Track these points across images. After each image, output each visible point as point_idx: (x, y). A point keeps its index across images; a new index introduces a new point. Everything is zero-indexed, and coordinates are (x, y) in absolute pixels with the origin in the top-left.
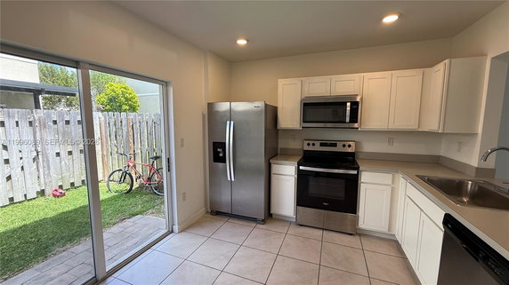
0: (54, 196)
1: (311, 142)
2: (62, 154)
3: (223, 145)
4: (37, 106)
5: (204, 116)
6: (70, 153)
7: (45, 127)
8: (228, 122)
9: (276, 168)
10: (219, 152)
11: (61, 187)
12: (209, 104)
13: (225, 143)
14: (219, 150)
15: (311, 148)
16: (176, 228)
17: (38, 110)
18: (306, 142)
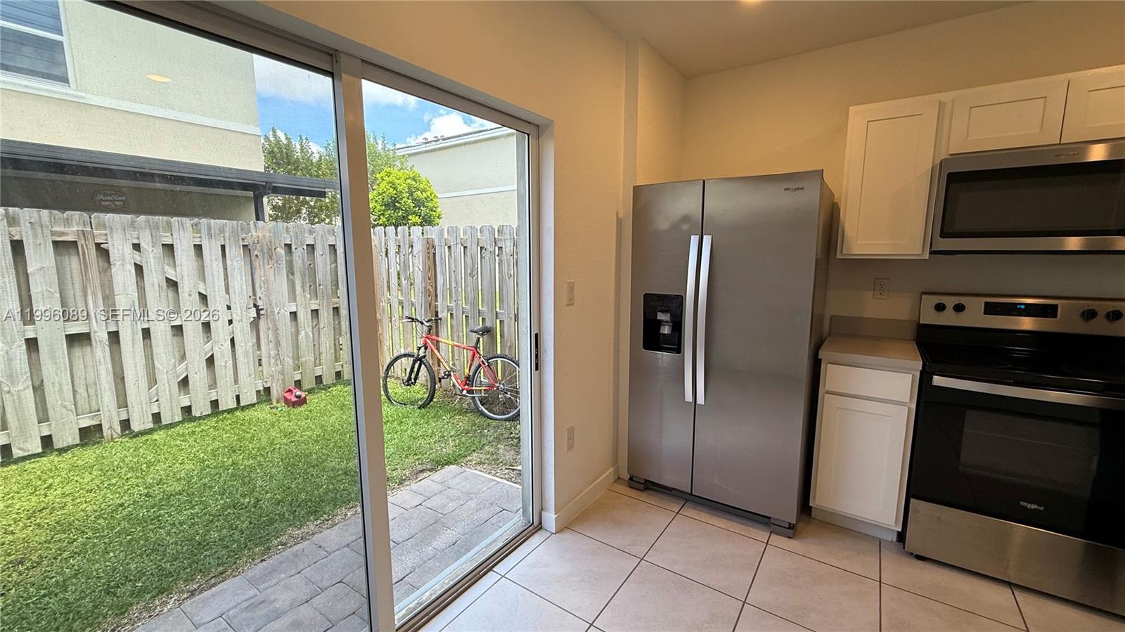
0: (287, 401)
1: (950, 302)
2: (301, 316)
3: (674, 304)
4: (259, 216)
5: (620, 222)
6: (315, 313)
7: (271, 258)
8: (694, 240)
9: (835, 376)
10: (660, 323)
11: (298, 384)
12: (637, 190)
13: (680, 300)
14: (661, 316)
15: (949, 318)
16: (550, 518)
17: (260, 223)
18: (930, 302)
